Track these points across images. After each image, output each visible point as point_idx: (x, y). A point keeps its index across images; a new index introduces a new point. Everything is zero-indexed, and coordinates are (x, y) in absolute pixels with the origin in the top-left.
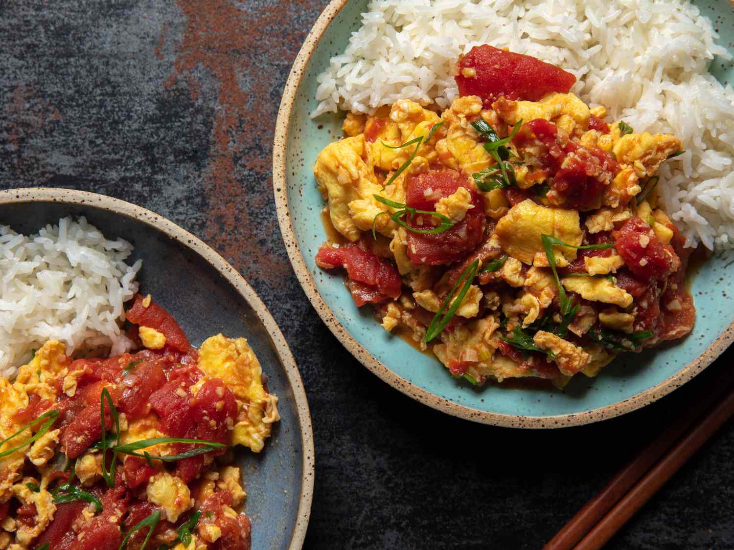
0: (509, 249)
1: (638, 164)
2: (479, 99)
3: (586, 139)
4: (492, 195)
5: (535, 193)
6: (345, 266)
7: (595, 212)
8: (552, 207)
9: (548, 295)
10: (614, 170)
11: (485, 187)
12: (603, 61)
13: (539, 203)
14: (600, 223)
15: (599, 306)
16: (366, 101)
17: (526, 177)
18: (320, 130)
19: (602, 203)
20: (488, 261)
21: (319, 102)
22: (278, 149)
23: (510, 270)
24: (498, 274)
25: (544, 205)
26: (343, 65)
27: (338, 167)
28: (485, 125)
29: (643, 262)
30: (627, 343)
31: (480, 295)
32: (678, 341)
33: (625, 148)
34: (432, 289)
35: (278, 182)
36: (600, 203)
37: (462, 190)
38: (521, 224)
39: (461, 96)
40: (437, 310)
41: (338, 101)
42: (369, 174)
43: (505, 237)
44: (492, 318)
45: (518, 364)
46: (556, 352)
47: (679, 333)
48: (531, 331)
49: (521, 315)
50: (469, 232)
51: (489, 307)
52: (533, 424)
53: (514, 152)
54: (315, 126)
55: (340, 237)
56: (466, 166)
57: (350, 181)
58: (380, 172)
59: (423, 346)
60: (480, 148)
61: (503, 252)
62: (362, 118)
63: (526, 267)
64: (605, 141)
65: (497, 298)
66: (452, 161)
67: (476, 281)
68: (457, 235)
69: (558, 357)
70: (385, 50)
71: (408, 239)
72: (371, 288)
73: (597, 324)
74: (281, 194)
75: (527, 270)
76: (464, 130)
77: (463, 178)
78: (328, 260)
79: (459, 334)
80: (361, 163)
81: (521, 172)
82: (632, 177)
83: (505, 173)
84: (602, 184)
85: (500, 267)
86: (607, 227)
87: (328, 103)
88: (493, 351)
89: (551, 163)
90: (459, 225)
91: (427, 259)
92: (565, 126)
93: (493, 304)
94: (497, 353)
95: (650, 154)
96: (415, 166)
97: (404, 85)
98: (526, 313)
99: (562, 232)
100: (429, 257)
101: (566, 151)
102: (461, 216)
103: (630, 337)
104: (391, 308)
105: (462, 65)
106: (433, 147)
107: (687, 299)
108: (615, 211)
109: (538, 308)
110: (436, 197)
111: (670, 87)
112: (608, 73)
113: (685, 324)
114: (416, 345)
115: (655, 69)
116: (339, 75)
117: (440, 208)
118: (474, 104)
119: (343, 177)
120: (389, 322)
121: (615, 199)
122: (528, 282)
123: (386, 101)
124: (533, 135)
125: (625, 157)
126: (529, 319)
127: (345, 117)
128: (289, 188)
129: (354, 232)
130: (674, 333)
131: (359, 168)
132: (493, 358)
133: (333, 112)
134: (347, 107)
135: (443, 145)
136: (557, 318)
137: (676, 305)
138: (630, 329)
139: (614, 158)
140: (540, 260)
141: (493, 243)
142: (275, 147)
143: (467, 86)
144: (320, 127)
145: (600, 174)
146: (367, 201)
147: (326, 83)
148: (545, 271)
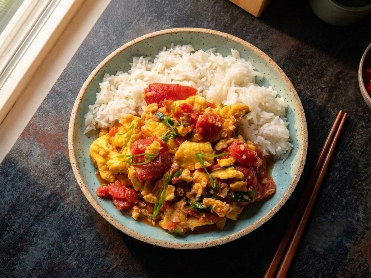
0: (183, 165)
1: (232, 117)
2: (156, 104)
3: (207, 111)
4: (170, 142)
5: (189, 137)
6: (110, 193)
7: (218, 141)
8: (198, 142)
9: (205, 181)
10: (221, 120)
11: (166, 140)
12: (208, 84)
13: (192, 141)
14: (221, 145)
15: (229, 181)
16: (108, 121)
17: (183, 130)
18: (90, 139)
19: (220, 136)
20: (174, 173)
21: (86, 127)
22: (71, 147)
23: (185, 174)
24: (180, 177)
25: (194, 142)
26: (95, 108)
27: (99, 149)
28: (161, 114)
29: (244, 157)
30: (246, 197)
31: (174, 189)
32: (270, 197)
33: (225, 111)
34: (151, 193)
35: (72, 160)
36: (219, 136)
37: (155, 142)
38: (185, 151)
39: (148, 105)
40: (156, 202)
41: (95, 124)
42: (114, 149)
43: (180, 161)
44: (182, 201)
45: (198, 219)
46: (214, 206)
47: (270, 192)
48: (200, 200)
49: (195, 195)
50: (163, 161)
51: (179, 195)
52: (212, 244)
53: (176, 121)
54: (87, 138)
55: (105, 182)
56: (156, 133)
57: (105, 153)
58: (119, 148)
59: (153, 223)
60: (161, 124)
61: (180, 167)
62: (107, 130)
63: (192, 172)
64: (215, 111)
65: (182, 190)
66: (150, 133)
67: (170, 183)
68: (158, 163)
69: (216, 208)
70: (112, 97)
71: (135, 169)
72: (124, 200)
73: (231, 190)
74: (75, 165)
75: (193, 173)
76: (152, 118)
77: (156, 138)
78: (102, 192)
79: (168, 211)
80: (109, 145)
81: (180, 129)
82: (231, 122)
83: (173, 131)
84: (217, 126)
85: (180, 174)
86: (225, 146)
87: (90, 126)
88: (186, 215)
89: (193, 122)
90: (157, 157)
91: (145, 176)
92: (196, 107)
93: (181, 193)
94: (188, 216)
95: (236, 112)
96: (132, 139)
97: (122, 108)
98: (197, 192)
99: (205, 152)
100: (146, 175)
101: (198, 115)
102: (158, 153)
103: (247, 193)
104: (135, 208)
105: (146, 92)
106: (140, 130)
107: (270, 179)
108: (227, 138)
109: (201, 188)
110: (144, 147)
111: (239, 88)
112: (211, 88)
113: (272, 188)
114: (150, 224)
115: (231, 83)
116: (94, 113)
117: (147, 151)
118: (154, 106)
119: (102, 152)
120: (135, 214)
121: (225, 133)
122: (194, 178)
123: (116, 118)
124: (182, 111)
125: (226, 116)
126: (199, 195)
127: (100, 131)
128: (78, 164)
129: (112, 177)
130: (267, 192)
131: (109, 147)
132: (187, 219)
133: (94, 130)
134: (100, 127)
135: (144, 128)
136: (212, 192)
137: (265, 181)
138: (245, 190)
139: (220, 116)
140: (198, 166)
141: (175, 165)
142: (69, 146)
143: (149, 100)
144: (89, 138)
145: (216, 122)
146: (114, 159)
147: (89, 117)
148: (201, 170)
